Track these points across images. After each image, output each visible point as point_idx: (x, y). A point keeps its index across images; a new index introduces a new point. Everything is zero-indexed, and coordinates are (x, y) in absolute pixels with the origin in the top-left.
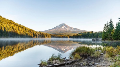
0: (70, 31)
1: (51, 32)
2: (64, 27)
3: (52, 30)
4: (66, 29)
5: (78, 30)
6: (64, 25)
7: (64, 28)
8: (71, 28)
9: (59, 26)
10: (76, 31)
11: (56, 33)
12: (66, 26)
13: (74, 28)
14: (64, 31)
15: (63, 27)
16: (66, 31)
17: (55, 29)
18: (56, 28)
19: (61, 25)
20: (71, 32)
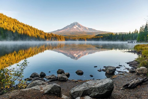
0: (84, 32)
1: (60, 33)
2: (77, 26)
3: (62, 31)
4: (79, 30)
5: (95, 30)
6: (77, 23)
7: (77, 28)
8: (85, 28)
9: (70, 25)
10: (91, 32)
11: (66, 34)
12: (79, 26)
13: (89, 29)
14: (76, 32)
15: (75, 27)
16: (80, 32)
17: (65, 29)
18: (67, 28)
19: (73, 25)
20: (86, 33)
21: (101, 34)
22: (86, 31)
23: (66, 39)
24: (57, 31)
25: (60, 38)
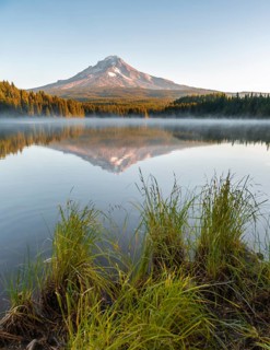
0: (138, 88)
1: (67, 91)
2: (117, 70)
3: (71, 86)
4: (125, 82)
5: (171, 83)
6: (117, 61)
7: (118, 75)
8: (143, 76)
9: (95, 67)
10: (160, 88)
11: (86, 96)
12: (125, 69)
13: (154, 78)
14: (117, 89)
15: (111, 74)
16: (126, 91)
17: (80, 79)
18: (86, 77)
19: (106, 65)
20: (144, 92)
21: (190, 95)
22: (144, 86)
23: (88, 112)
24: (54, 84)
25: (69, 107)
